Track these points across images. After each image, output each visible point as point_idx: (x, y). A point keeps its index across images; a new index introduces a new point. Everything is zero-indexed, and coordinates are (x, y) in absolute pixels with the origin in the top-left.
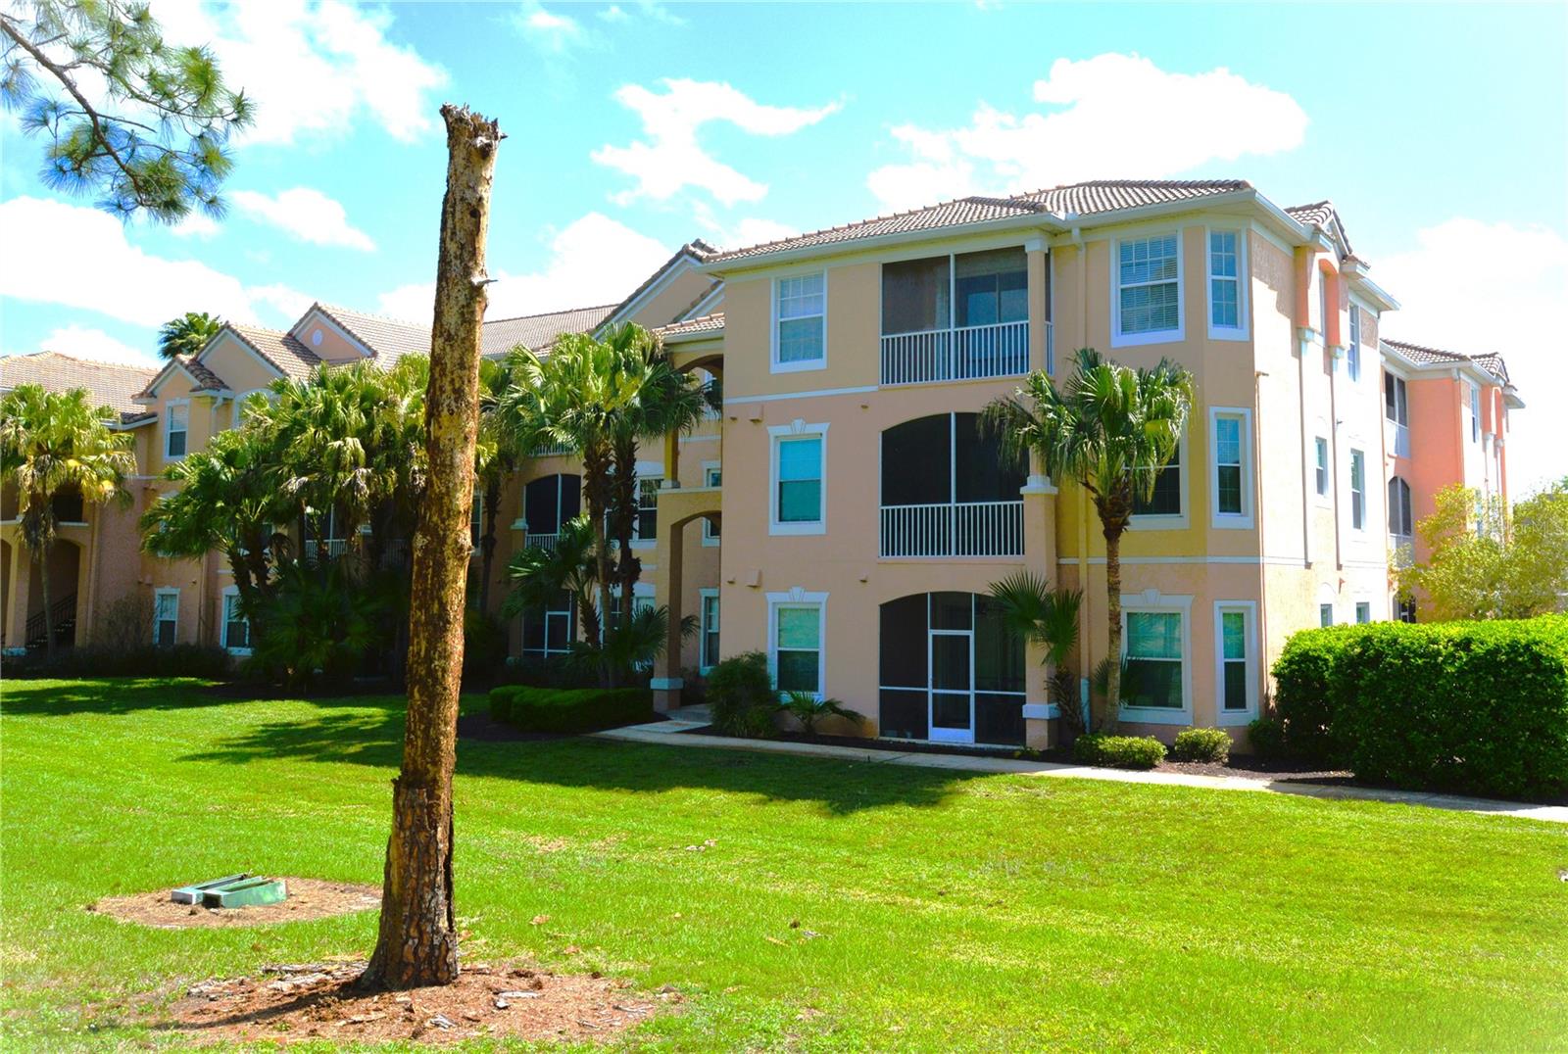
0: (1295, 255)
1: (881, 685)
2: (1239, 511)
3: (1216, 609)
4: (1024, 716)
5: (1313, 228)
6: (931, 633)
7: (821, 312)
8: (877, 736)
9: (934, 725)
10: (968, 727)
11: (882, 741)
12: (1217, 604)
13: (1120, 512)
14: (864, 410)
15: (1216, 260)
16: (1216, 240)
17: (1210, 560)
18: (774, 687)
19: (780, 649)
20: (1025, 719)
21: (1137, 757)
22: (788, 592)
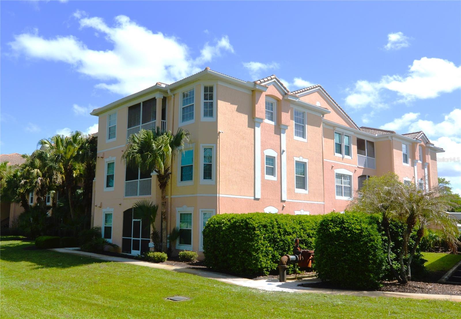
0: (253, 93)
1: (123, 237)
2: (211, 179)
3: (200, 212)
4: (149, 246)
5: (254, 83)
6: (133, 220)
7: (116, 124)
8: (121, 253)
9: (133, 249)
10: (139, 250)
11: (122, 254)
12: (200, 210)
13: (163, 179)
14: (122, 152)
15: (205, 95)
16: (206, 89)
17: (198, 195)
18: (103, 236)
19: (105, 226)
20: (149, 247)
21: (156, 258)
22: (106, 208)
